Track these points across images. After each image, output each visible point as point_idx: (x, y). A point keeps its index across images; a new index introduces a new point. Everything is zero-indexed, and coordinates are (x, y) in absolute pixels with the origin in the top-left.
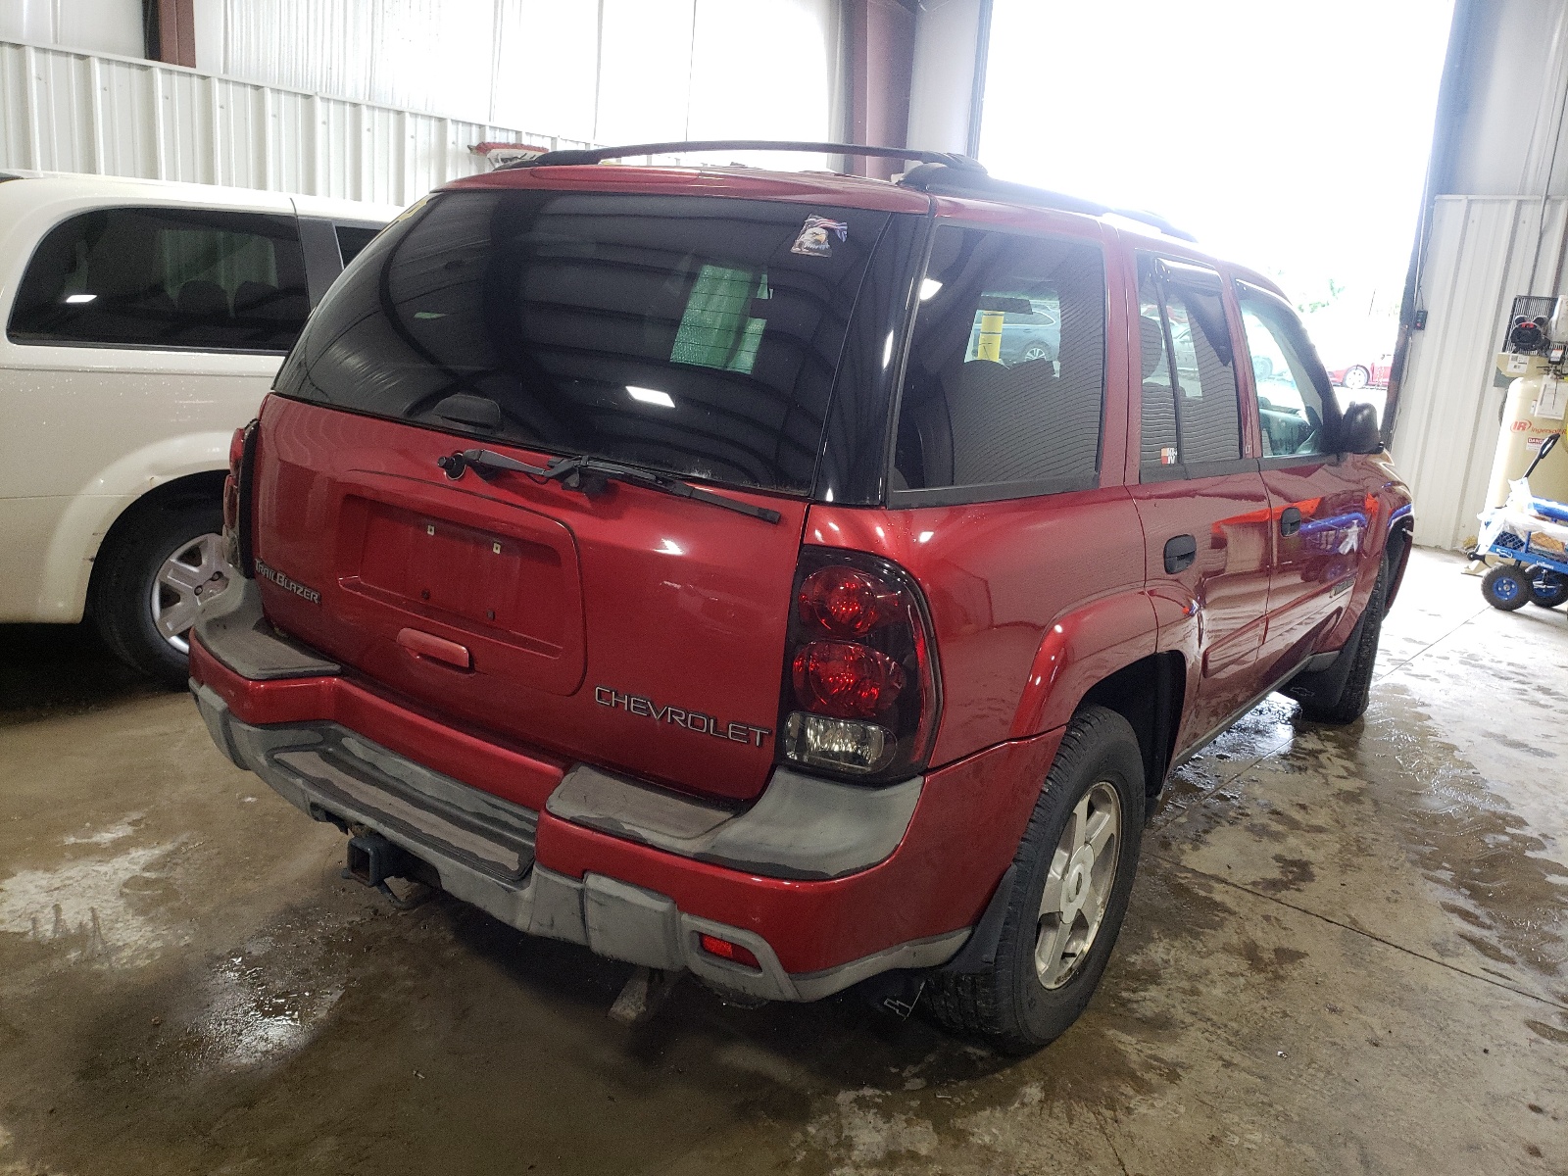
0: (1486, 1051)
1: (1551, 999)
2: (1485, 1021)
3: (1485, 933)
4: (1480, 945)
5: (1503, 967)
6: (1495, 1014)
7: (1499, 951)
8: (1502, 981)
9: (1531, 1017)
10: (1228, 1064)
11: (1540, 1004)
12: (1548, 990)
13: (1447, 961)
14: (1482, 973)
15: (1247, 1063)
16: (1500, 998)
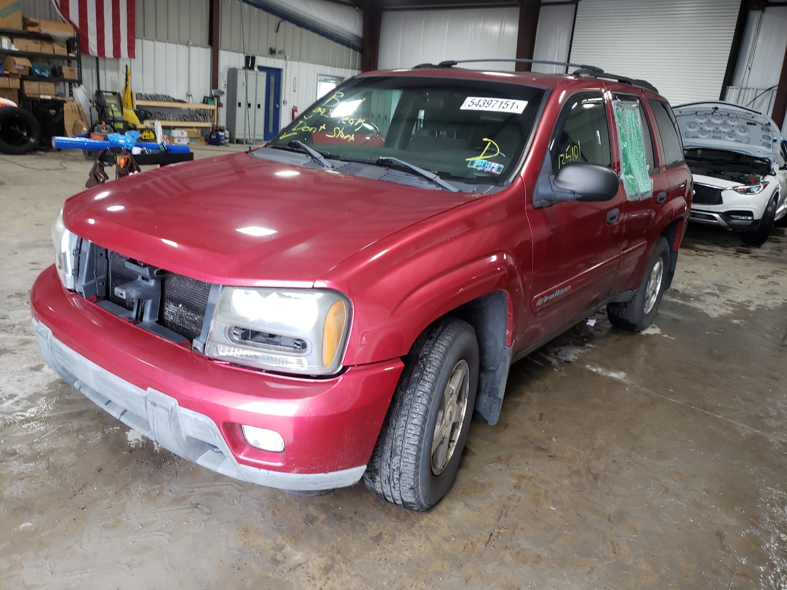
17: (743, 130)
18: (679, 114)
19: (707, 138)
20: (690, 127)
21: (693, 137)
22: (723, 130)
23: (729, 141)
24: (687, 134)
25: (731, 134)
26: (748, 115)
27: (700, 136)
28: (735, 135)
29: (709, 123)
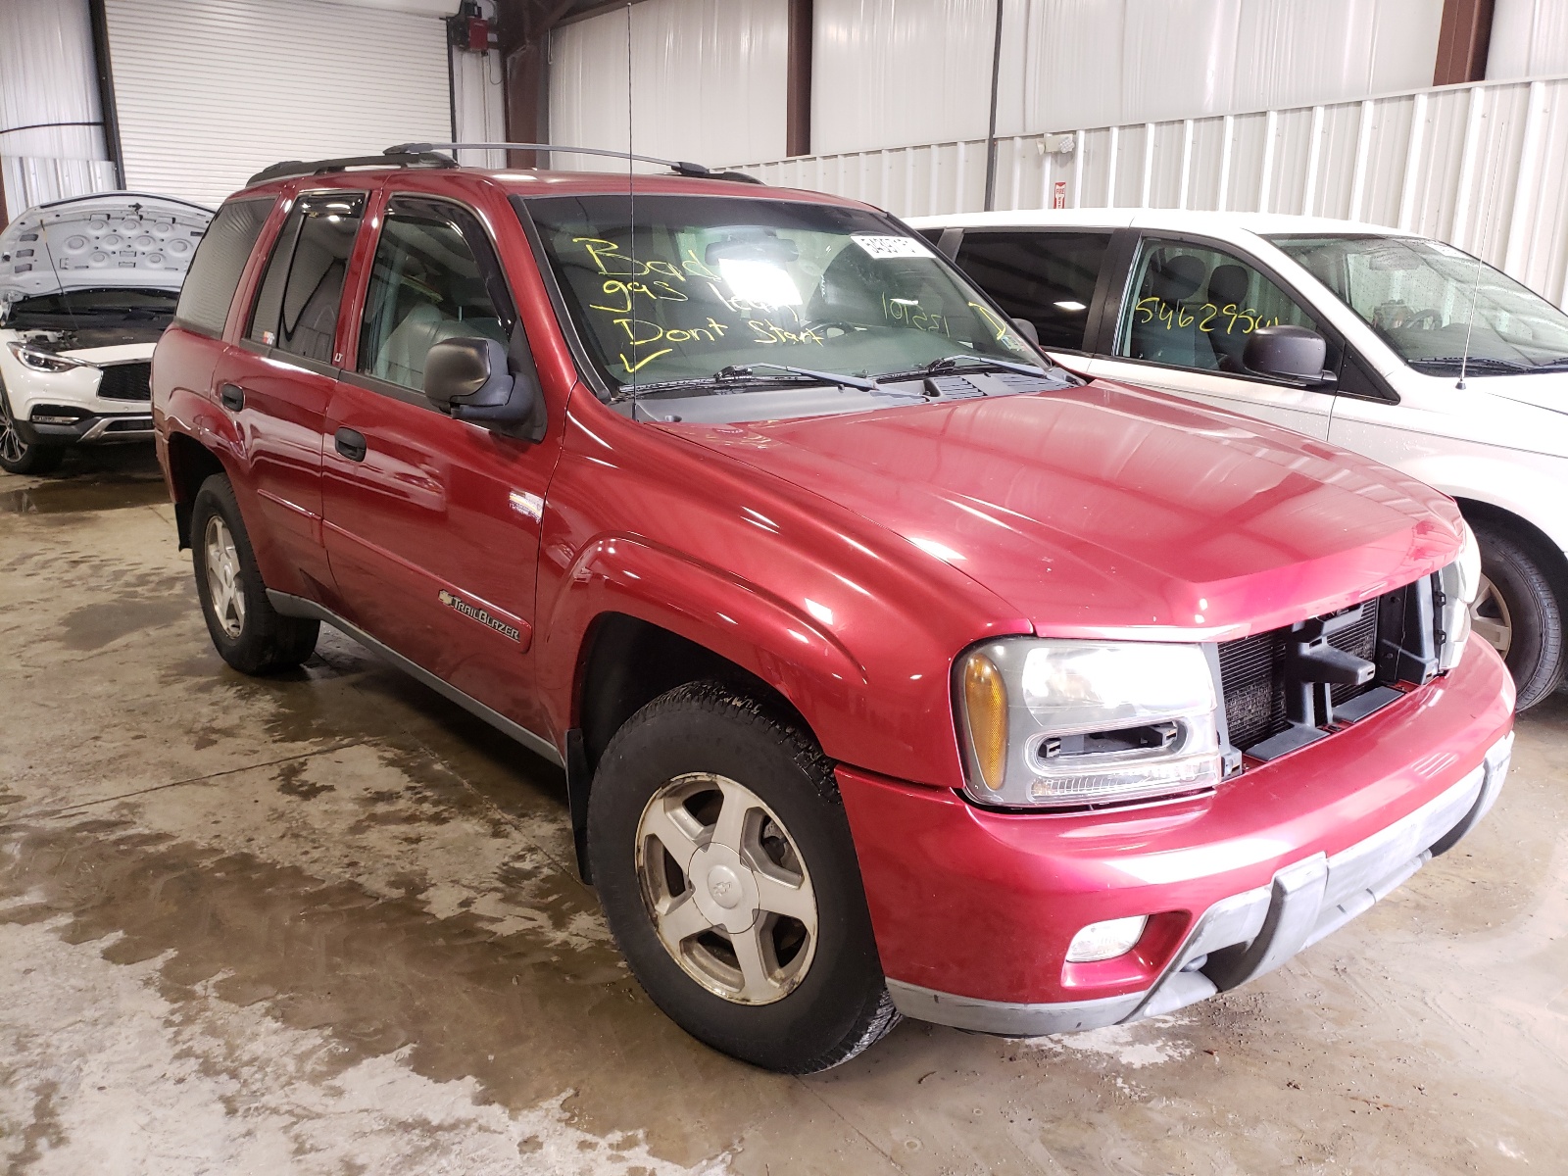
0: (31, 767)
1: (18, 822)
2: (48, 783)
3: (113, 837)
4: (109, 826)
5: (75, 822)
6: (47, 791)
7: (89, 831)
8: (64, 813)
9: (22, 803)
10: (148, 696)
11: (21, 814)
12: (25, 827)
13: (115, 803)
14: (83, 810)
15: (142, 700)
16: (54, 802)
17: (181, 246)
18: (55, 219)
19: (108, 267)
20: (71, 246)
21: (76, 268)
22: (140, 248)
23: (152, 269)
24: (63, 262)
25: (158, 256)
26: (199, 218)
27: (93, 264)
28: (164, 257)
29: (115, 236)
